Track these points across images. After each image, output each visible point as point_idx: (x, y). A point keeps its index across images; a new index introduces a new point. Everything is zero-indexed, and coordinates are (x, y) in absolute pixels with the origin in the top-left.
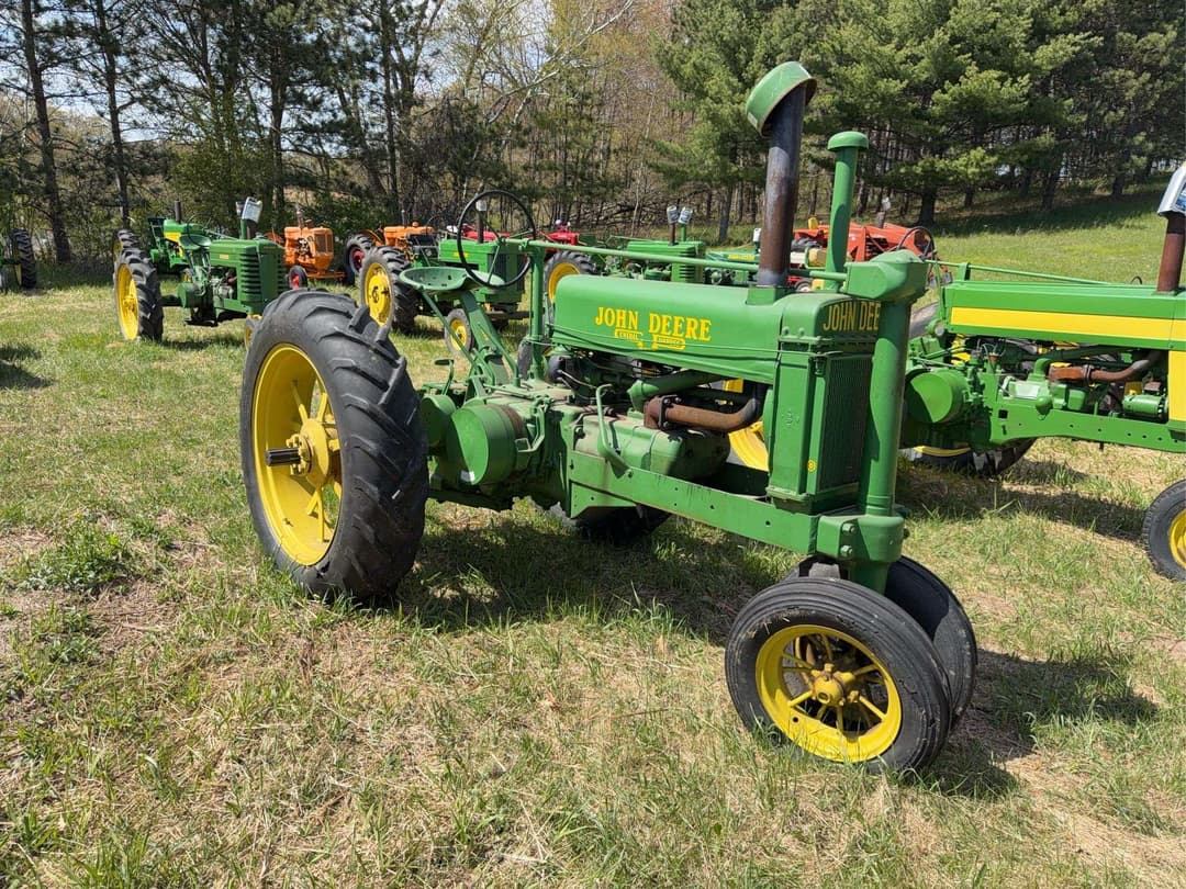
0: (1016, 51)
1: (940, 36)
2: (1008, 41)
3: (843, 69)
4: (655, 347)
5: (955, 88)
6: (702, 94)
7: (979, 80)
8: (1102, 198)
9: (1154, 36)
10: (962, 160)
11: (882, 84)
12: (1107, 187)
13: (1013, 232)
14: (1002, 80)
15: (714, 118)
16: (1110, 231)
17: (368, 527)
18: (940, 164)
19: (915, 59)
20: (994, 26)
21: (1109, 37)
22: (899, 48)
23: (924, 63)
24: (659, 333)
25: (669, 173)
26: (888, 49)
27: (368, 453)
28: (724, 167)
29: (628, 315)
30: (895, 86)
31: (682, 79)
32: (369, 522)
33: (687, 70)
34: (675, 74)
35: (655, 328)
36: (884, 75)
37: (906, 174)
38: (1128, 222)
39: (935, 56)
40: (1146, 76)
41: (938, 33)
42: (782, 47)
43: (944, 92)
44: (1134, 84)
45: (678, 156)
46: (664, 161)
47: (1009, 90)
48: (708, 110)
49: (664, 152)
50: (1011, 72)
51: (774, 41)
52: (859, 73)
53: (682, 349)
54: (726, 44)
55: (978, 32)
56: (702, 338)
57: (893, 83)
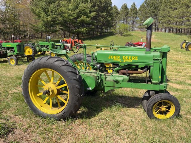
0: (88, 14)
1: (78, 10)
2: (87, 12)
3: (63, 14)
4: (124, 61)
5: (81, 18)
6: (40, 17)
7: (84, 18)
8: (99, 35)
9: (104, 13)
10: (82, 30)
11: (70, 17)
12: (99, 34)
13: (91, 40)
14: (87, 18)
15: (43, 21)
16: (102, 40)
17: (77, 103)
18: (80, 30)
19: (74, 14)
20: (84, 10)
21: (98, 13)
22: (71, 12)
23: (75, 14)
24: (125, 59)
25: (35, 30)
26: (70, 12)
27: (77, 88)
28: (46, 29)
29: (117, 57)
30: (72, 18)
31: (36, 14)
32: (77, 102)
33: (37, 12)
34: (35, 13)
35: (124, 58)
36: (70, 16)
37: (75, 31)
38: (104, 39)
39: (77, 14)
40: (103, 19)
41: (77, 10)
42: (54, 10)
43: (79, 19)
44: (102, 20)
45: (37, 27)
46: (35, 28)
47: (88, 19)
48: (42, 19)
49: (34, 26)
50: (88, 17)
51: (52, 8)
52: (66, 15)
53: (131, 61)
54: (44, 8)
55: (82, 10)
56: (136, 59)
57: (72, 17)
